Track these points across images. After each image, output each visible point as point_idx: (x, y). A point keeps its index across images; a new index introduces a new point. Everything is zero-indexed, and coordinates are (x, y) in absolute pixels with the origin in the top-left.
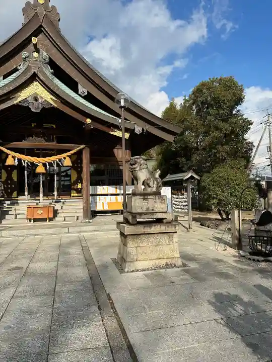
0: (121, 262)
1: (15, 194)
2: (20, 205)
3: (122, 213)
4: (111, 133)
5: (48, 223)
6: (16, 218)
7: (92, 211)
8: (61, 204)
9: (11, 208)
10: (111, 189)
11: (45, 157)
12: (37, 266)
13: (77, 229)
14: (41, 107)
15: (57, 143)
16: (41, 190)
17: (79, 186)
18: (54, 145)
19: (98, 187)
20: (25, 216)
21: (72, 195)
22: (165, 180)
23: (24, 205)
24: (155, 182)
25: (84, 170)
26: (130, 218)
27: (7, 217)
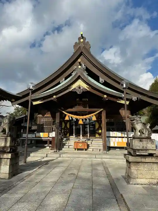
0: (128, 178)
1: (68, 135)
2: (71, 141)
3: (126, 149)
4: (118, 102)
5: (84, 151)
6: (69, 147)
7: (108, 146)
8: (90, 141)
9: (66, 142)
10: (119, 134)
11: (83, 116)
12: (82, 174)
13: (100, 156)
14: (82, 91)
15: (89, 108)
16: (81, 133)
17: (100, 131)
18: (87, 109)
19: (111, 132)
20: (73, 147)
21: (96, 136)
22: (154, 129)
23: (73, 141)
24: (147, 131)
25: (103, 122)
26: (132, 152)
27: (65, 146)
